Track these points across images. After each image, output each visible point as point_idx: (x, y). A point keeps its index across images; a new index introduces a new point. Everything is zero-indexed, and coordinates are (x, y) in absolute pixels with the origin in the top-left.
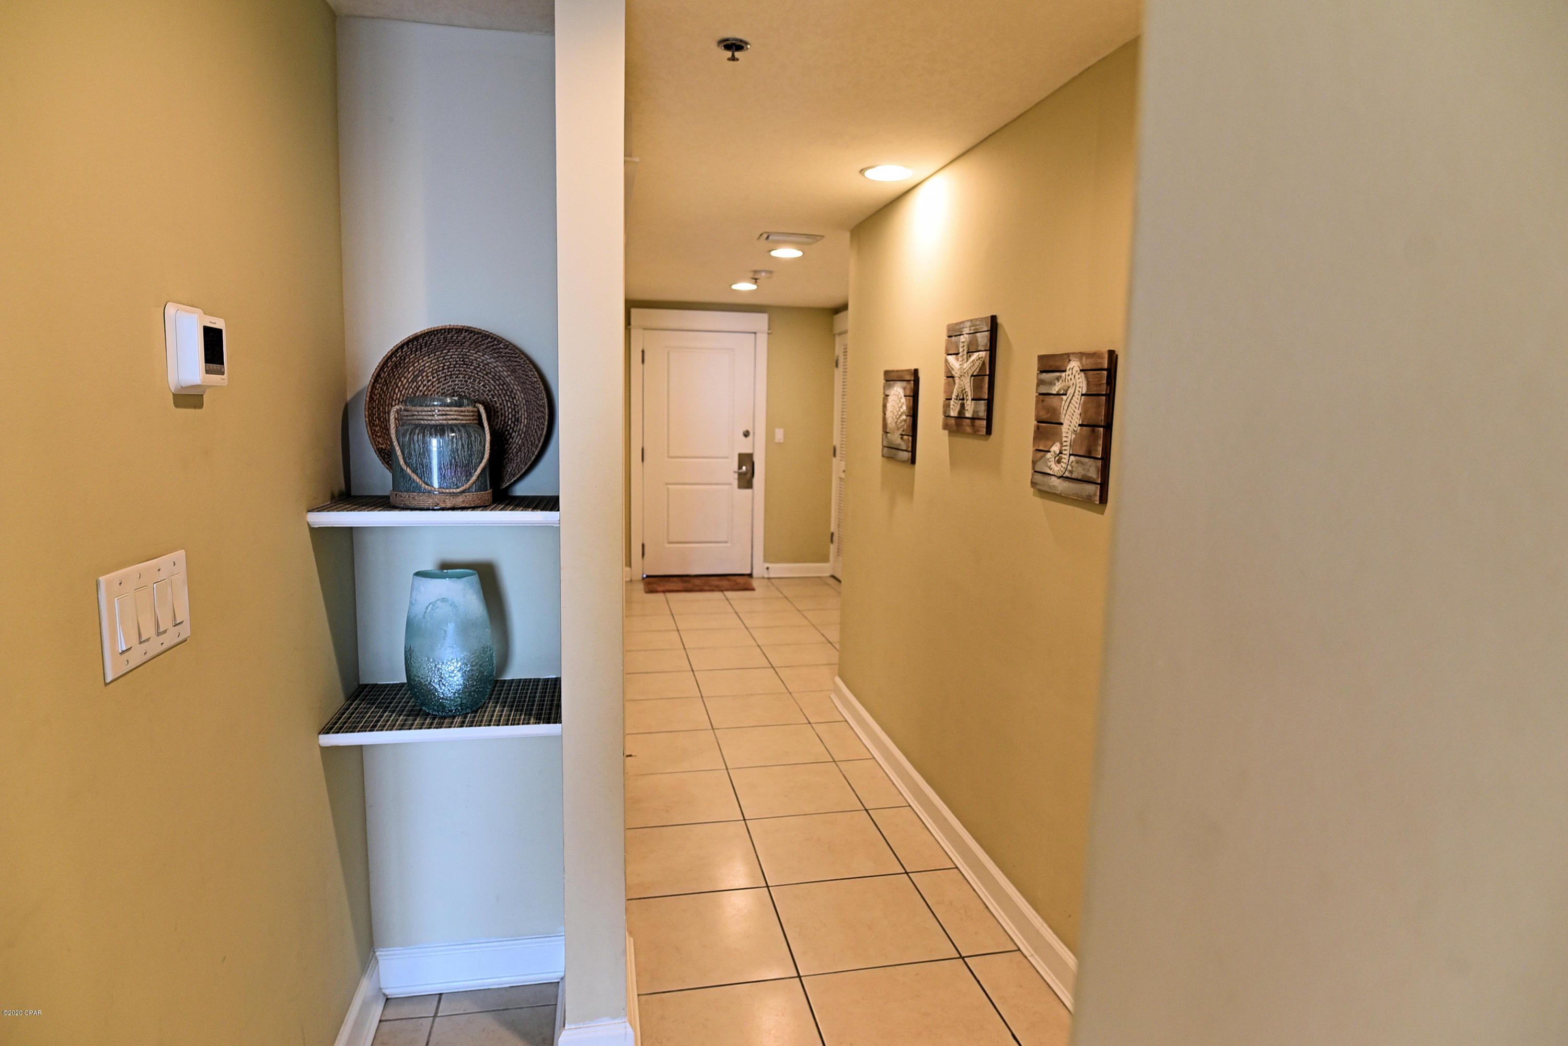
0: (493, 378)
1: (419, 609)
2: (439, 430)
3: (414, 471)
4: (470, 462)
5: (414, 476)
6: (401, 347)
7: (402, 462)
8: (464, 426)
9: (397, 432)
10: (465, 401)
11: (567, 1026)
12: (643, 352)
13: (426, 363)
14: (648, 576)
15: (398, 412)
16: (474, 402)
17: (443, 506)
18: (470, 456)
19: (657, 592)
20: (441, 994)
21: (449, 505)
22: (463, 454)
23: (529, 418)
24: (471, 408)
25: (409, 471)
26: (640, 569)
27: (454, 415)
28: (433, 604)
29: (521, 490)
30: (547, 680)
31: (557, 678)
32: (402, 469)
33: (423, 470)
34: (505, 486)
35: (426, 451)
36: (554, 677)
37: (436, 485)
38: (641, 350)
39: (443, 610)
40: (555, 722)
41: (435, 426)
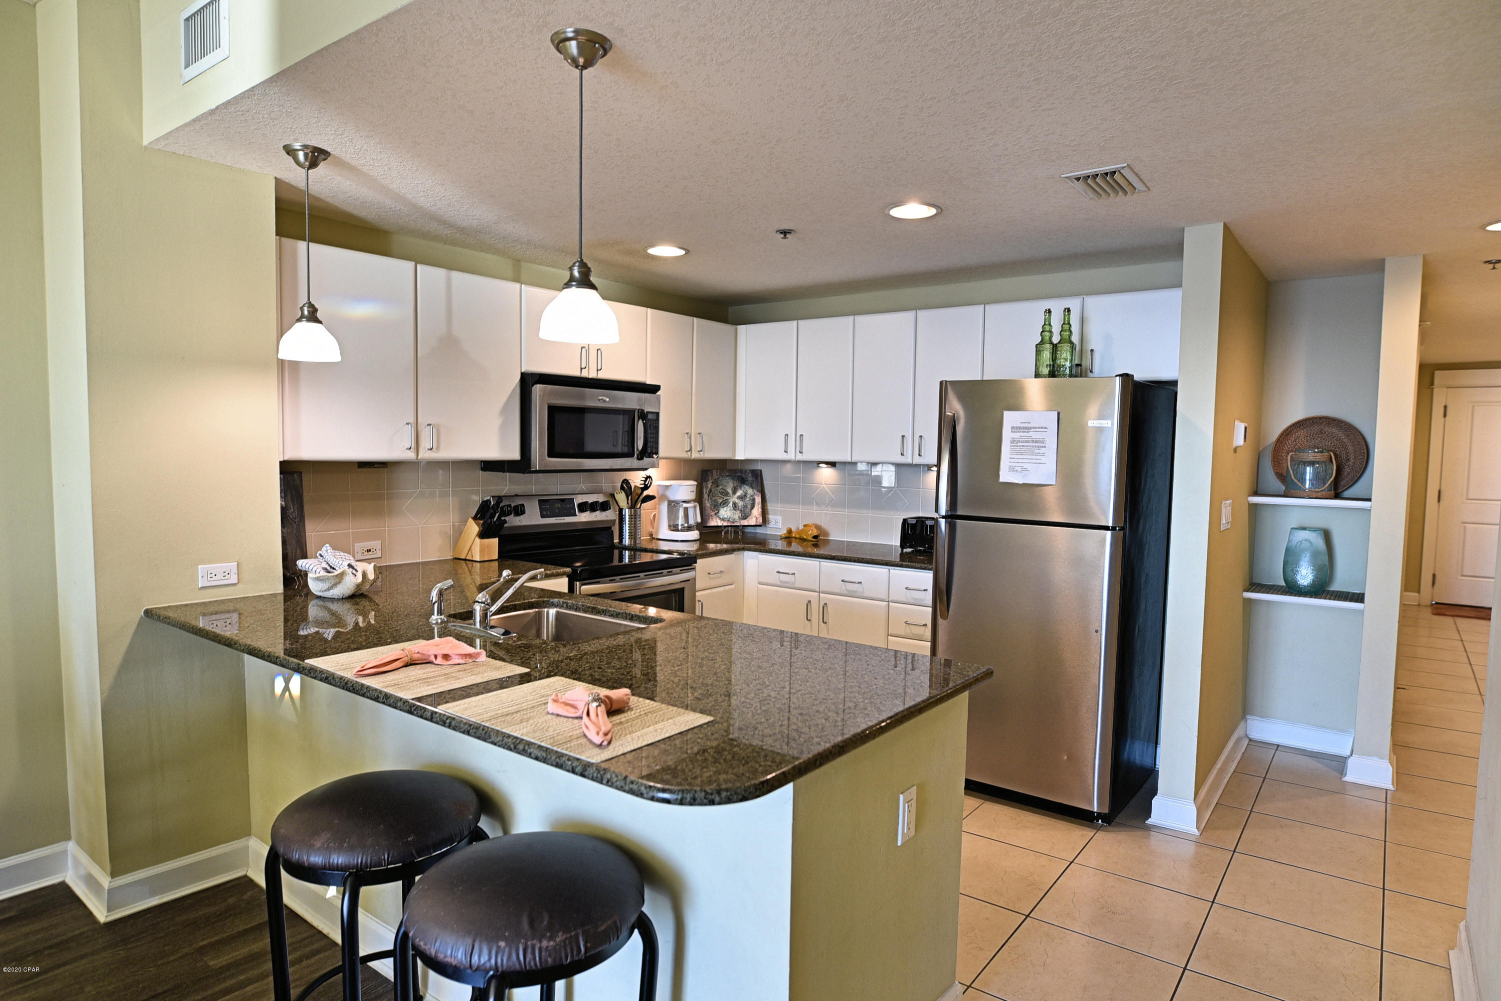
0: (1336, 439)
1: (1294, 543)
2: (1312, 463)
3: (1299, 481)
4: (1326, 477)
5: (1298, 483)
6: (1291, 426)
7: (1293, 477)
8: (1323, 462)
9: (1291, 464)
10: (1325, 451)
11: (1353, 755)
12: (1445, 407)
13: (1301, 433)
14: (1436, 603)
15: (1291, 456)
16: (1329, 451)
17: (1311, 496)
18: (1326, 475)
19: (1445, 615)
20: (1278, 745)
21: (1314, 497)
22: (1322, 474)
23: (1355, 459)
24: (1327, 454)
25: (1296, 481)
26: (1427, 594)
27: (1319, 457)
28: (1301, 541)
29: (1346, 494)
30: (1354, 593)
31: (1359, 594)
32: (1292, 480)
33: (1303, 481)
34: (1339, 491)
35: (1304, 473)
36: (1358, 592)
37: (1307, 486)
38: (1444, 405)
39: (1305, 545)
40: (1360, 602)
41: (1310, 462)
